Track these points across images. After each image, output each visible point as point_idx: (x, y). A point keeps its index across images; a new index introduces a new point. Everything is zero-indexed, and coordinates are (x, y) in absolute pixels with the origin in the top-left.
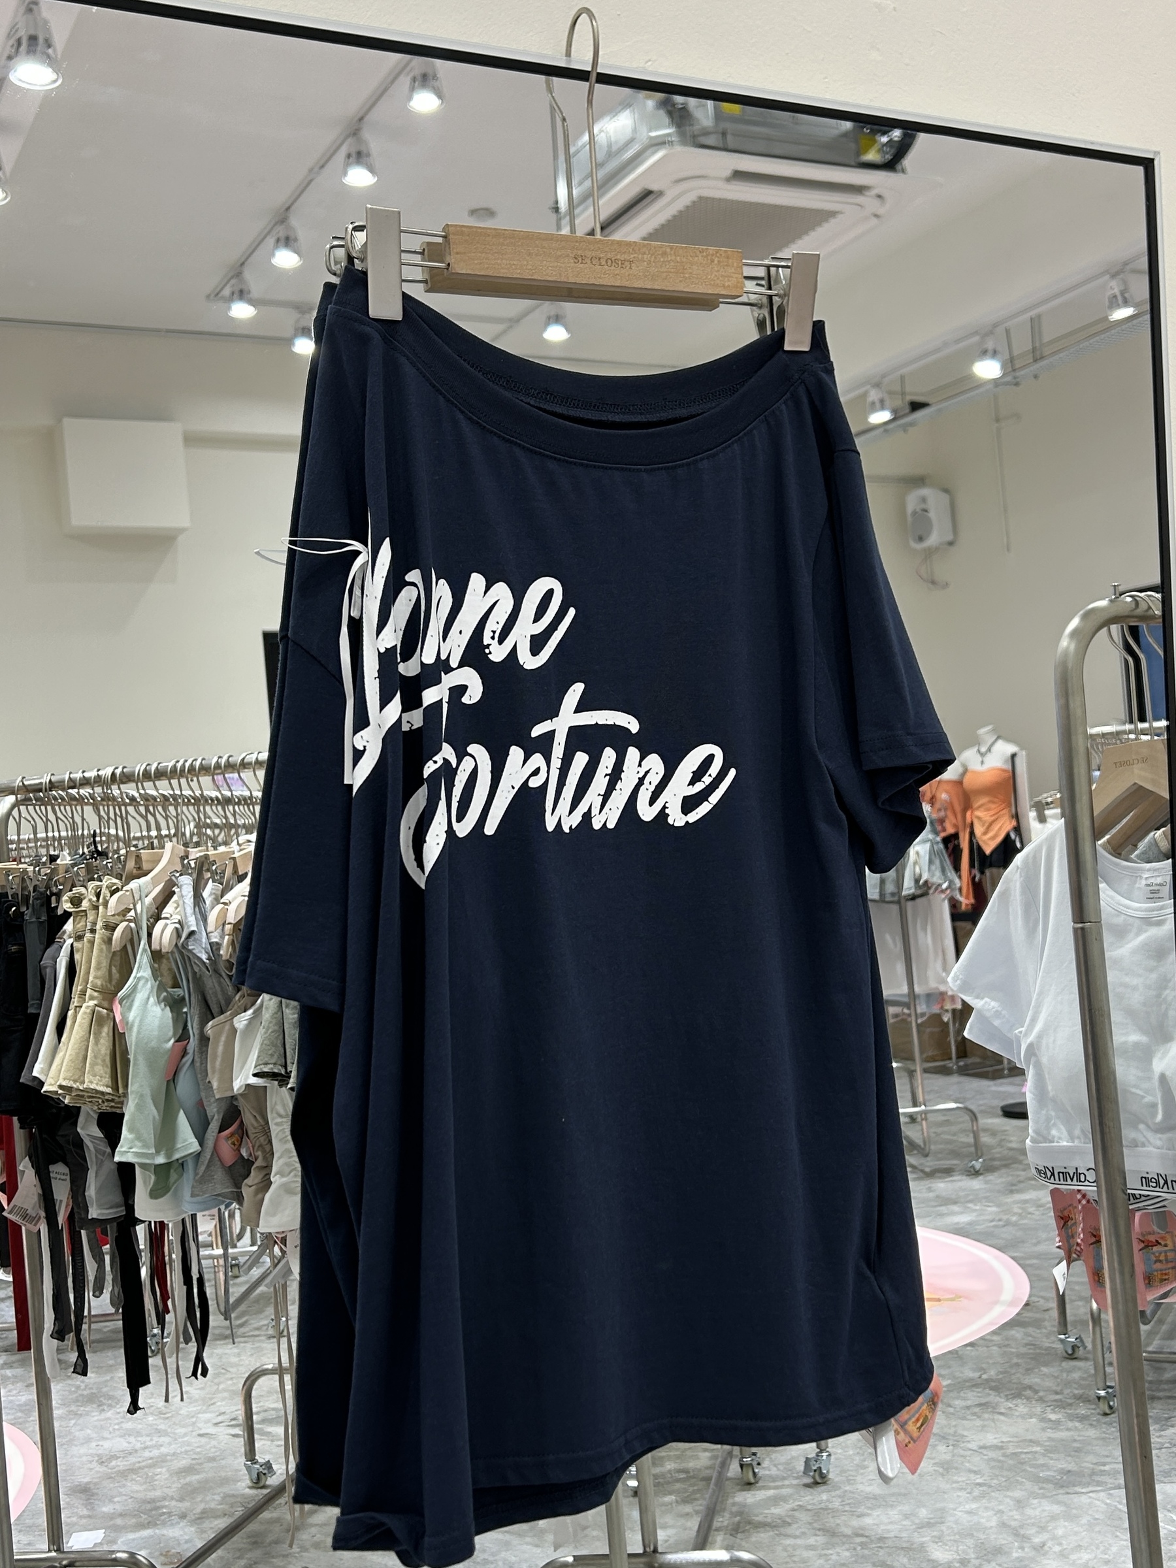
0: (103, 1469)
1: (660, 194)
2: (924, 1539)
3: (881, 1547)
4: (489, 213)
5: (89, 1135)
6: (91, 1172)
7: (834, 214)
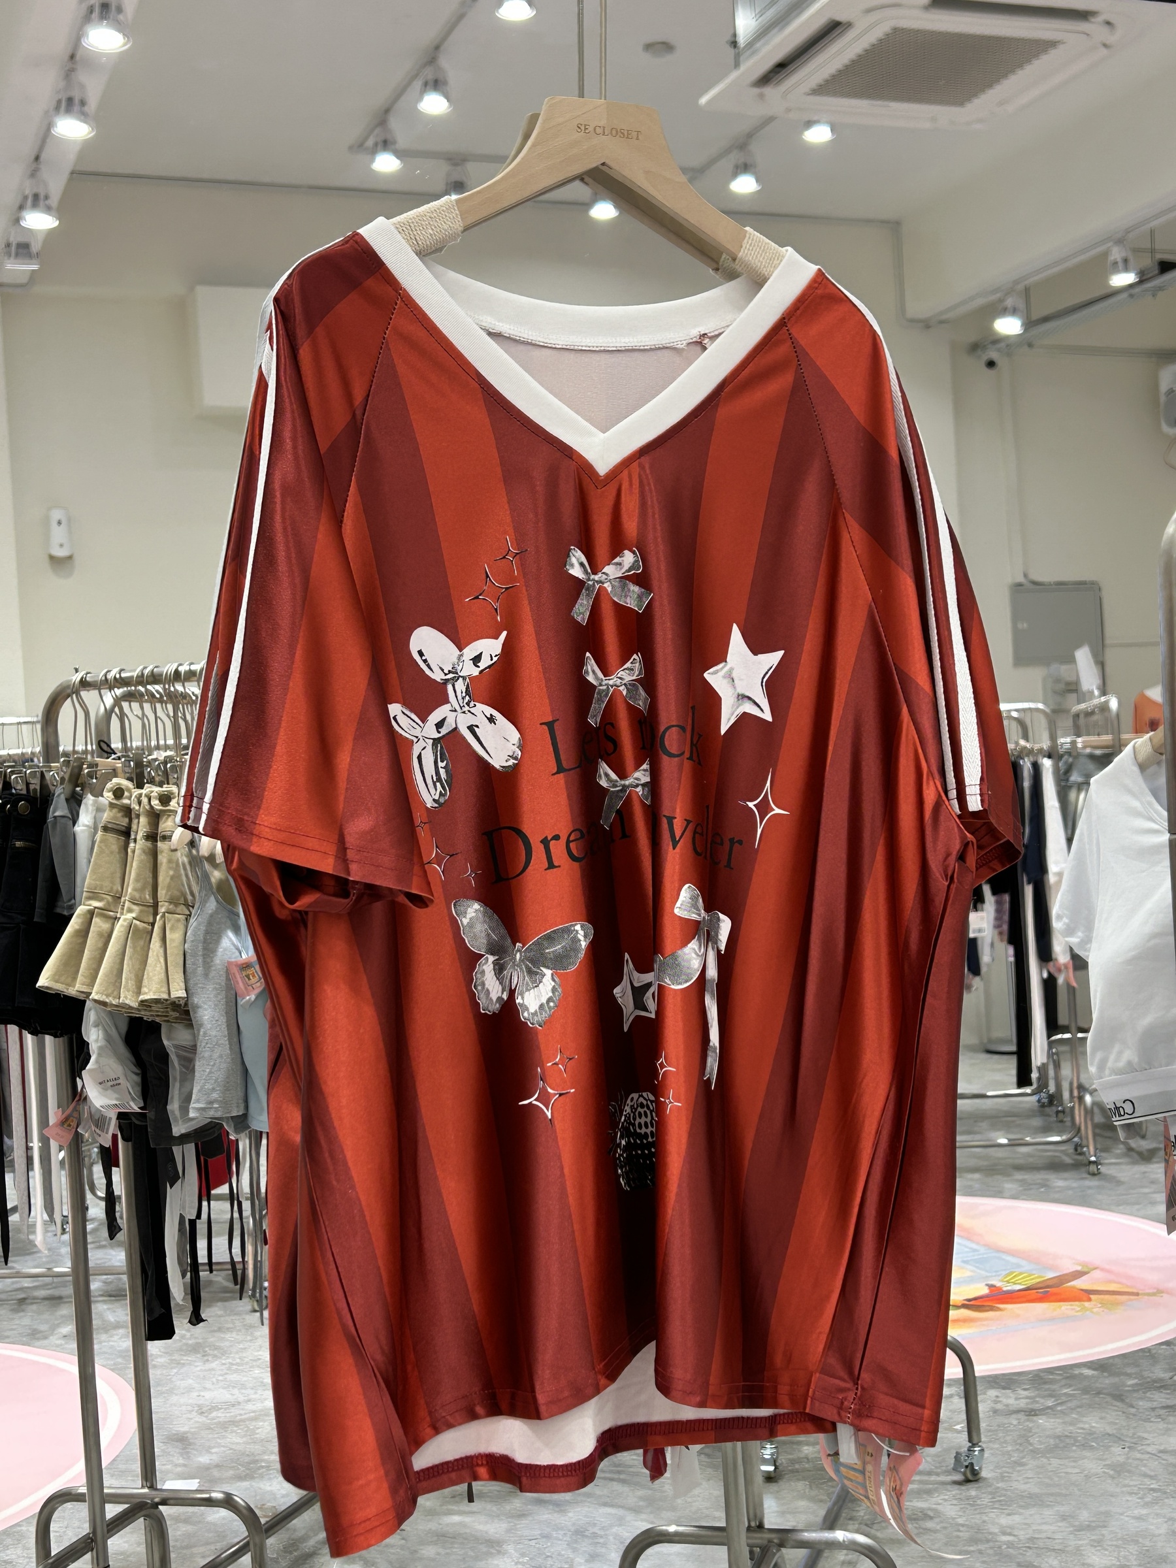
0: (202, 1419)
1: (849, 25)
2: (1080, 1542)
3: (1029, 1548)
4: (666, 47)
5: (176, 1047)
6: (174, 1086)
7: (1053, 44)
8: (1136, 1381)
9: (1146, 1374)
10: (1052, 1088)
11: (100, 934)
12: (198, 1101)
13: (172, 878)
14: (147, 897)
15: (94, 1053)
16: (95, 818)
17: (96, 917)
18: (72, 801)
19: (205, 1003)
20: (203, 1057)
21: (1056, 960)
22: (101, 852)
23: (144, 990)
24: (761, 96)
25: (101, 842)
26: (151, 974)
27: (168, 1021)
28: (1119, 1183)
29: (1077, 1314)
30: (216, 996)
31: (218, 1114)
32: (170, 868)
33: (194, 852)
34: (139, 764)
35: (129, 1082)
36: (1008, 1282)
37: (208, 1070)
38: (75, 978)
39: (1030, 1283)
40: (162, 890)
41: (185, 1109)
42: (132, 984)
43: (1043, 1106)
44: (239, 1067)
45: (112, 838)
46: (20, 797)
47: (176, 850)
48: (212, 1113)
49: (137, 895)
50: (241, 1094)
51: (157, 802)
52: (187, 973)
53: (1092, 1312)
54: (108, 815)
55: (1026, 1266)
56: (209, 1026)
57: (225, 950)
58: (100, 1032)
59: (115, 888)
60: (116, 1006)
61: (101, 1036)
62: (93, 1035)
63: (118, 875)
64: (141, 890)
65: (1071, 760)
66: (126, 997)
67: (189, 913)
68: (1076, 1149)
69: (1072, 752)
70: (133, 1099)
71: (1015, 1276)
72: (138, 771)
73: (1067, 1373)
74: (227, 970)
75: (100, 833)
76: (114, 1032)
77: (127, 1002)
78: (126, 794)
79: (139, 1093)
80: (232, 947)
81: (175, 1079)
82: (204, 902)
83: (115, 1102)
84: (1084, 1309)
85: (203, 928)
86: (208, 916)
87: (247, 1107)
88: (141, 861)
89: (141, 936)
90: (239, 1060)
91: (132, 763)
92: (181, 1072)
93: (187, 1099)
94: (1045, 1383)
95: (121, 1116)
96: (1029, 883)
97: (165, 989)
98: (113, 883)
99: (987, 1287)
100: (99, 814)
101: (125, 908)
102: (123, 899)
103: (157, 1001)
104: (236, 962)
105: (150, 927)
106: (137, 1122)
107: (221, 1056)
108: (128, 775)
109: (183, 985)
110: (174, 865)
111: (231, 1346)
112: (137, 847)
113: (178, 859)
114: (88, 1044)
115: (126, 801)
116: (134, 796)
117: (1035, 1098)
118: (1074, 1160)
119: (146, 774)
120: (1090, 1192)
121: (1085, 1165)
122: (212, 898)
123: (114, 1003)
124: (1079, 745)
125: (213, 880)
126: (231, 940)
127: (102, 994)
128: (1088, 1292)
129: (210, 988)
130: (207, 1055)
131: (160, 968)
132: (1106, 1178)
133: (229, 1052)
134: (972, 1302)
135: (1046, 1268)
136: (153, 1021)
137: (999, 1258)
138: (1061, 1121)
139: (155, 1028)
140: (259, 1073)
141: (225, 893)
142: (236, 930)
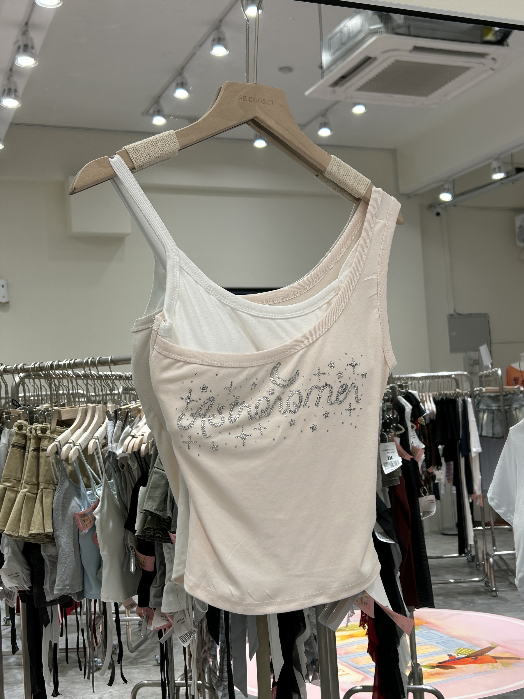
1: (375, 59)
5: (48, 556)
6: (47, 576)
7: (468, 69)
10: (474, 553)
11: (10, 500)
12: (58, 585)
13: (47, 470)
14: (34, 480)
15: (6, 560)
16: (9, 439)
17: (8, 491)
19: (62, 534)
20: (61, 562)
21: (475, 493)
22: (11, 458)
23: (32, 528)
24: (334, 91)
25: (10, 453)
26: (35, 520)
27: (44, 543)
28: (507, 601)
29: (490, 670)
30: (68, 531)
31: (69, 592)
32: (46, 466)
33: (58, 457)
34: (32, 412)
35: (24, 574)
36: (458, 653)
37: (64, 569)
39: (468, 654)
40: (41, 476)
41: (52, 588)
42: (25, 526)
43: (469, 562)
44: (80, 567)
45: (16, 450)
47: (49, 457)
48: (65, 591)
49: (29, 479)
50: (80, 580)
51: (40, 432)
52: (54, 520)
53: (498, 669)
54: (15, 439)
56: (65, 546)
57: (73, 507)
58: (9, 549)
59: (18, 476)
60: (17, 537)
61: (10, 551)
62: (6, 551)
63: (20, 469)
64: (31, 477)
65: (479, 398)
66: (22, 532)
67: (55, 488)
68: (485, 584)
69: (481, 394)
70: (26, 583)
71: (461, 651)
72: (31, 416)
74: (74, 517)
75: (10, 448)
76: (16, 549)
77: (23, 535)
78: (24, 428)
79: (29, 580)
80: (77, 505)
81: (47, 572)
82: (62, 483)
83: (18, 585)
84: (494, 667)
85: (62, 496)
86: (64, 490)
87: (84, 587)
88: (31, 462)
89: (30, 501)
90: (80, 563)
91: (28, 412)
92: (51, 569)
93: (54, 583)
95: (20, 592)
96: (462, 457)
97: (42, 528)
98: (16, 473)
99: (448, 656)
100: (11, 437)
101: (23, 486)
102: (21, 481)
103: (38, 534)
104: (78, 513)
105: (35, 496)
106: (28, 595)
107: (70, 562)
108: (25, 418)
109: (51, 526)
110: (48, 464)
112: (29, 455)
113: (50, 461)
114: (3, 554)
115: (24, 432)
116: (28, 428)
117: (465, 558)
118: (485, 589)
119: (35, 418)
120: (493, 606)
121: (490, 592)
122: (67, 481)
123: (16, 535)
124: (484, 391)
125: (68, 471)
126: (76, 502)
127: (10, 531)
128: (496, 658)
129: (65, 526)
130: (63, 561)
131: (40, 517)
132: (501, 598)
133: (74, 559)
134: (442, 664)
135: (475, 646)
136: (37, 544)
137: (453, 641)
138: (478, 570)
139: (37, 547)
140: (90, 570)
141: (74, 478)
142: (79, 496)
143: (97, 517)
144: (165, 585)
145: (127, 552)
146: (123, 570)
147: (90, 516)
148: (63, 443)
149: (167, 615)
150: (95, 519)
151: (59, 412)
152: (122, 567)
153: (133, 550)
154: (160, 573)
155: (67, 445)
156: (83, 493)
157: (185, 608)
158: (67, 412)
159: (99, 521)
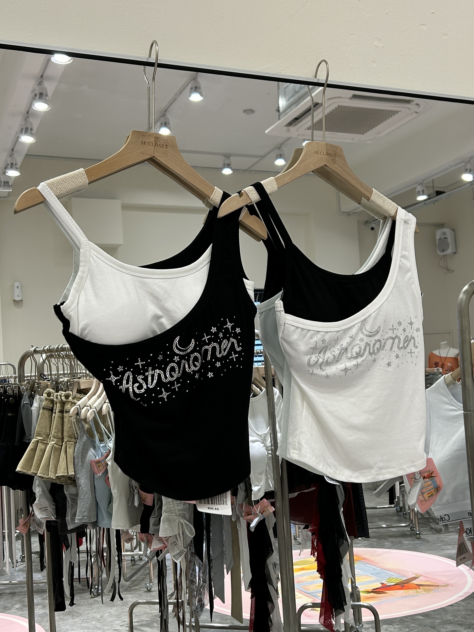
4: (252, 111)
5: (69, 494)
6: (68, 510)
7: (397, 112)
8: (440, 621)
9: (444, 618)
10: (401, 505)
11: (41, 450)
12: (79, 516)
13: (69, 427)
14: (60, 435)
15: (37, 497)
16: (39, 404)
17: (40, 443)
18: (30, 397)
19: (82, 477)
22: (42, 417)
23: (58, 472)
24: (288, 130)
25: (41, 414)
26: (61, 465)
27: (67, 484)
28: (428, 542)
29: (415, 594)
30: (86, 474)
31: (87, 521)
32: (69, 424)
33: (78, 417)
34: (57, 383)
35: (51, 508)
36: (389, 582)
37: (83, 504)
38: (31, 468)
39: (397, 582)
40: (65, 432)
41: (73, 518)
42: (53, 470)
43: (398, 512)
44: (95, 502)
45: (46, 412)
46: (10, 396)
47: (71, 417)
48: (84, 521)
49: (56, 434)
50: (95, 513)
51: (64, 398)
52: (75, 465)
53: (421, 594)
54: (44, 403)
55: (396, 575)
56: (83, 486)
57: (90, 456)
58: (40, 488)
61: (40, 490)
62: (37, 490)
63: (48, 426)
64: (57, 432)
66: (51, 475)
67: (75, 441)
68: (411, 529)
70: (53, 515)
71: (391, 580)
72: (56, 385)
73: (412, 618)
74: (91, 464)
75: (41, 410)
76: (45, 489)
77: (51, 477)
78: (52, 395)
79: (55, 513)
80: (92, 454)
81: (69, 507)
82: (82, 437)
83: (46, 517)
84: (417, 592)
85: (81, 447)
86: (83, 442)
87: (97, 518)
88: (57, 421)
89: (57, 450)
90: (95, 500)
91: (54, 383)
92: (72, 504)
93: (74, 515)
94: (405, 622)
95: (47, 522)
97: (66, 472)
98: (46, 430)
99: (381, 584)
100: (41, 402)
101: (51, 440)
102: (50, 436)
103: (63, 476)
104: (94, 460)
105: (61, 447)
106: (53, 524)
107: (88, 498)
108: (52, 387)
109: (73, 470)
110: (70, 422)
111: (83, 612)
112: (56, 416)
113: (72, 420)
114: (35, 493)
115: (52, 398)
116: (55, 395)
117: (395, 509)
118: (411, 533)
119: (60, 387)
120: (417, 545)
121: (414, 535)
122: (85, 435)
123: (46, 477)
125: (85, 428)
126: (92, 452)
127: (41, 474)
128: (419, 586)
129: (84, 471)
130: (82, 497)
131: (64, 463)
132: (423, 540)
133: (91, 496)
134: (375, 590)
135: (402, 576)
136: (61, 484)
137: (385, 572)
138: (405, 518)
139: (61, 487)
140: (103, 505)
141: (90, 434)
142: (94, 448)
143: (109, 463)
144: (162, 515)
145: (132, 491)
146: (129, 505)
147: (103, 462)
148: (83, 407)
149: (163, 539)
150: (107, 464)
151: (79, 383)
152: (128, 503)
153: (137, 489)
154: (158, 507)
155: (85, 408)
156: (98, 445)
157: (177, 533)
158: (84, 383)
159: (111, 466)
